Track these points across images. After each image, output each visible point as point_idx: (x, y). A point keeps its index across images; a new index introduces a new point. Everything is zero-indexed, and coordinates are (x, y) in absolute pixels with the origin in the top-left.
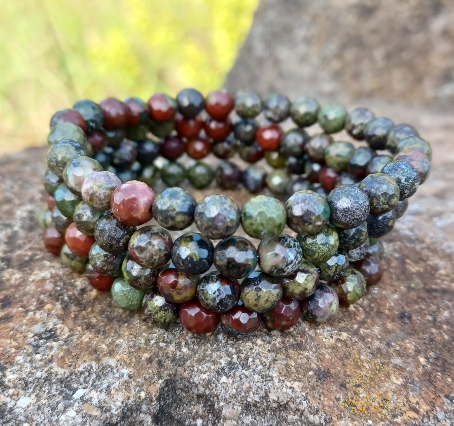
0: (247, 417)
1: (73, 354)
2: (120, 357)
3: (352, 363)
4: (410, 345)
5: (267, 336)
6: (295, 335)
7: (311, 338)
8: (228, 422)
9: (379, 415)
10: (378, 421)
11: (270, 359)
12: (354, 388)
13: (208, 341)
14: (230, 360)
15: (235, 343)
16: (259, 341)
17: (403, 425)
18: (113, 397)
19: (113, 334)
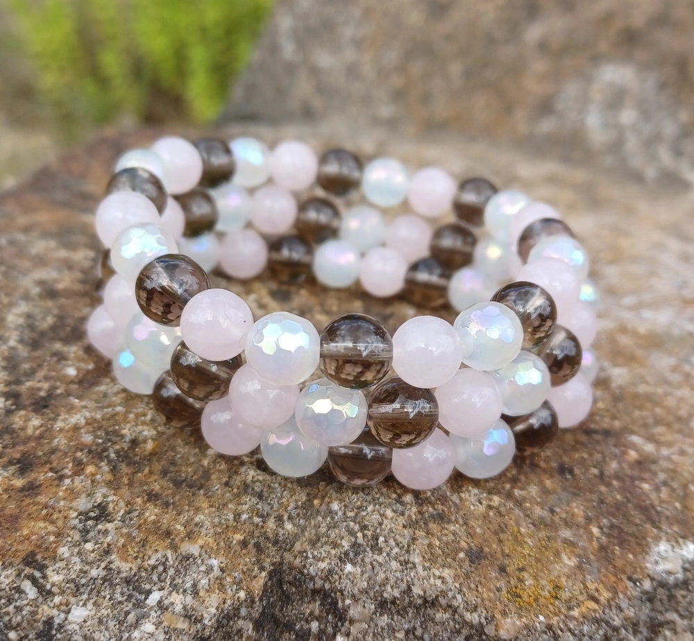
0: (382, 618)
1: (138, 540)
2: (204, 542)
3: (510, 538)
4: (578, 509)
5: (398, 505)
6: (433, 501)
7: (455, 504)
8: (357, 625)
9: (551, 607)
10: (551, 616)
11: (408, 538)
12: (517, 572)
13: (318, 512)
14: (353, 540)
15: (357, 514)
16: (389, 513)
17: (581, 620)
18: (204, 601)
19: (187, 508)
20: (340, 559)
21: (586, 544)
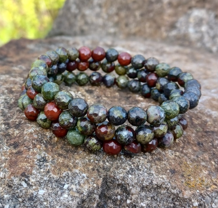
0: (143, 193)
1: (58, 168)
2: (80, 169)
3: (184, 166)
4: (206, 156)
5: (144, 156)
6: (156, 154)
7: (164, 155)
8: (134, 196)
9: (201, 188)
10: (201, 190)
11: (149, 166)
12: (188, 177)
13: (116, 159)
14: (130, 167)
15: (130, 159)
16: (141, 158)
17: (212, 191)
18: (83, 187)
19: (72, 158)
20: (127, 173)
21: (211, 167)
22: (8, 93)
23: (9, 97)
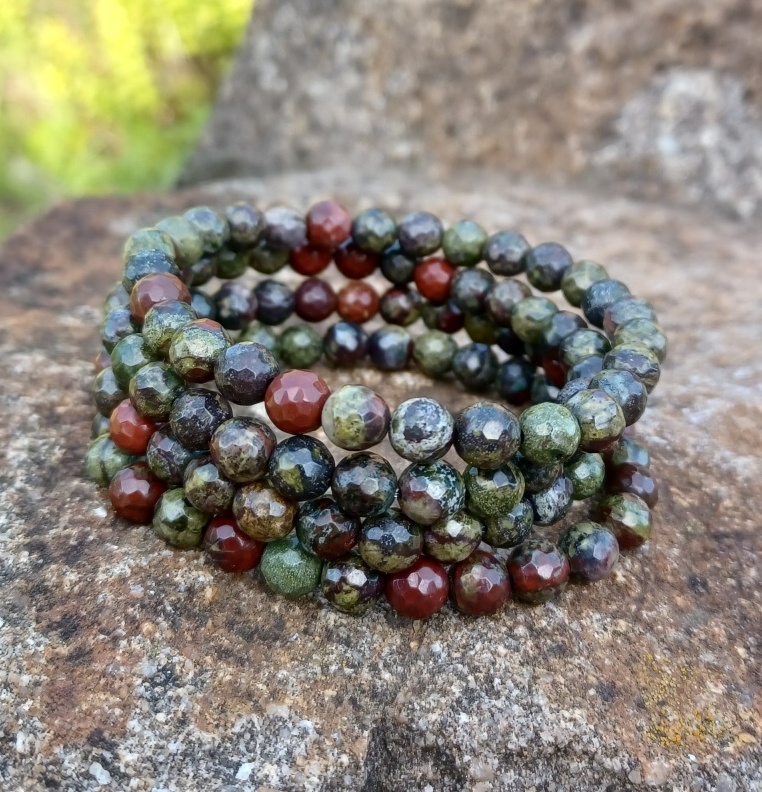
0: (508, 774)
1: (215, 705)
2: (291, 701)
3: (645, 668)
4: (718, 628)
5: (510, 640)
6: (550, 632)
7: (577, 634)
8: (478, 785)
9: (702, 745)
10: (703, 754)
11: (527, 677)
12: (657, 707)
13: (417, 656)
14: (464, 685)
15: (463, 655)
16: (502, 650)
17: (738, 756)
18: (303, 770)
19: (265, 663)
20: (452, 707)
21: (733, 668)
22: (41, 426)
23: (44, 441)
